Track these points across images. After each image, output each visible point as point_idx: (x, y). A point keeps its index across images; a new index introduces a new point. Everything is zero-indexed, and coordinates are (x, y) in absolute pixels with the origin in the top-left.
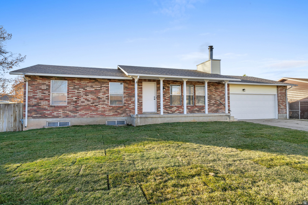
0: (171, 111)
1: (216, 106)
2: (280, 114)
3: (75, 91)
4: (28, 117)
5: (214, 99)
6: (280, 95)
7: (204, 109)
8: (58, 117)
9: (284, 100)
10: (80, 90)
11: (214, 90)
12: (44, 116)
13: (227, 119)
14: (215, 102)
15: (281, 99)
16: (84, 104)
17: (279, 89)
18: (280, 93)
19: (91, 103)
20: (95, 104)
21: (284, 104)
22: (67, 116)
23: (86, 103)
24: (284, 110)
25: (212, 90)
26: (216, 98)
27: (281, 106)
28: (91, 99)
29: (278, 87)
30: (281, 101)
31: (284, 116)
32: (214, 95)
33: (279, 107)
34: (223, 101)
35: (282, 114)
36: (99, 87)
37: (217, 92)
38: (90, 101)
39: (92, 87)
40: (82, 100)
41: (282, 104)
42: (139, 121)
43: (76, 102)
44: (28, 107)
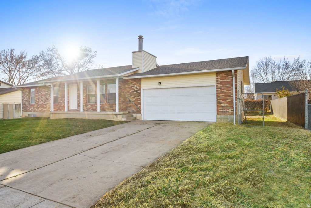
0: (87, 108)
1: (125, 104)
2: (220, 115)
3: (37, 95)
4: (22, 111)
5: (123, 96)
6: (219, 86)
7: (113, 107)
8: (31, 111)
9: (230, 93)
10: (39, 94)
11: (124, 87)
12: (27, 111)
13: (114, 118)
14: (124, 99)
15: (222, 92)
16: (41, 103)
17: (219, 76)
18: (221, 83)
19: (44, 103)
20: (46, 103)
21: (228, 99)
22: (35, 111)
23: (42, 102)
24: (228, 109)
25: (121, 87)
26: (125, 95)
27: (222, 103)
28: (44, 99)
29: (218, 73)
30: (223, 96)
31: (227, 119)
32: (124, 92)
33: (218, 104)
34: (133, 98)
35: (225, 116)
36: (47, 92)
37: (126, 89)
38: (43, 101)
39: (44, 91)
40: (41, 101)
41: (224, 100)
42: (52, 116)
43: (38, 102)
44: (22, 105)
